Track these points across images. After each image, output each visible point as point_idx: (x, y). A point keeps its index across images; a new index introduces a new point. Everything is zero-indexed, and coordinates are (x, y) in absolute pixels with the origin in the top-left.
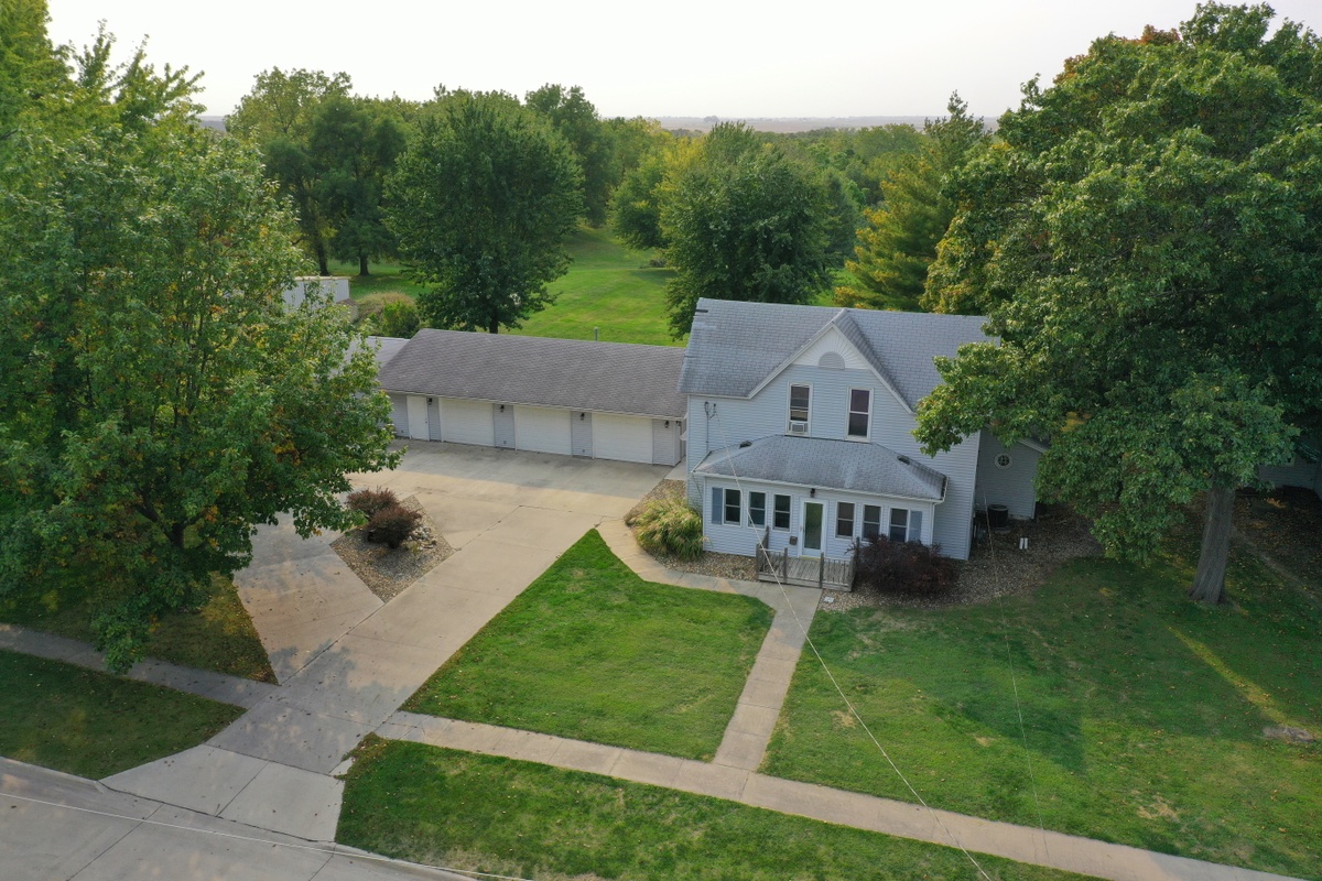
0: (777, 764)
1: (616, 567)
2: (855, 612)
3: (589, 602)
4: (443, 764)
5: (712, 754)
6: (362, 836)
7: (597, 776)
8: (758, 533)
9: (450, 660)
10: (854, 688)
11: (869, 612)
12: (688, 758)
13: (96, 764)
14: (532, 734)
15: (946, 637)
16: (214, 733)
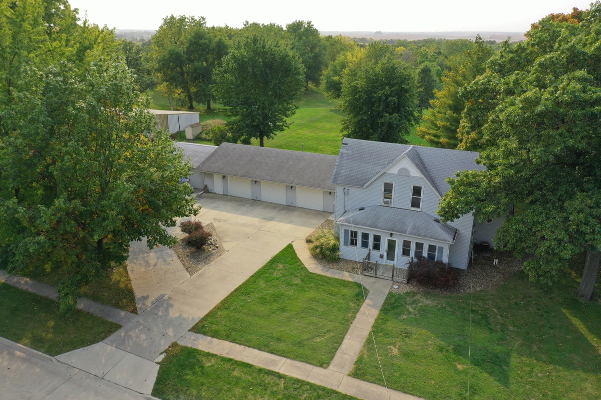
0: (358, 372)
1: (298, 264)
2: (407, 294)
3: (282, 281)
4: (204, 360)
5: (328, 364)
6: (164, 393)
7: (273, 372)
8: (365, 251)
9: (215, 307)
10: (401, 334)
11: (414, 294)
12: (316, 366)
13: (54, 349)
14: (247, 348)
15: (450, 310)
16: (107, 337)
